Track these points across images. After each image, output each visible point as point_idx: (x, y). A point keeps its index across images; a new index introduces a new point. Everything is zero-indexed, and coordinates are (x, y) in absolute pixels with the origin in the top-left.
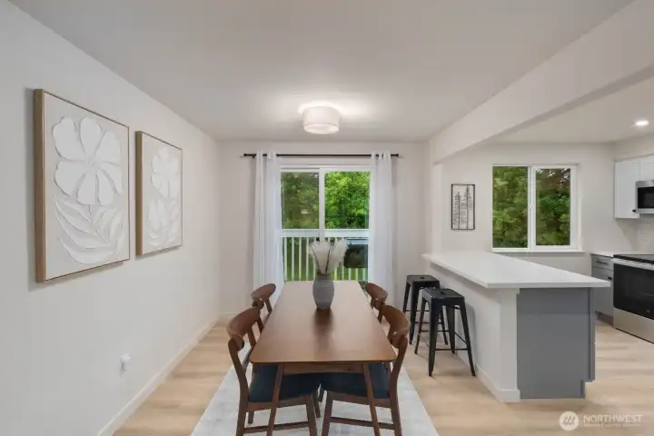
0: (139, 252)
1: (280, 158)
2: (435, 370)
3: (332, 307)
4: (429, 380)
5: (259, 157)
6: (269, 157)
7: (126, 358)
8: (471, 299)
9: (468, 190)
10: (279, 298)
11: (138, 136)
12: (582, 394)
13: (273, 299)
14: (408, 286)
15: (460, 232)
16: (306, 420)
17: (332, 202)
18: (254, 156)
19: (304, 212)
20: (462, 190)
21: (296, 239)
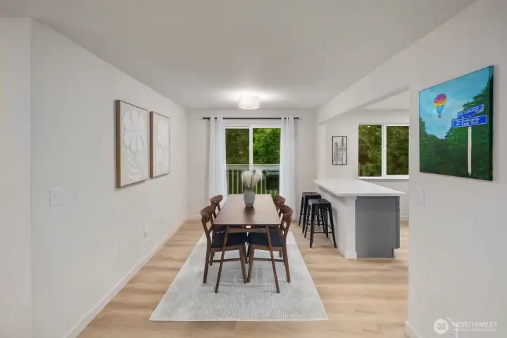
0: (151, 176)
1: (225, 120)
2: (313, 245)
3: (254, 205)
4: (310, 249)
5: (212, 120)
6: (218, 119)
7: (147, 230)
8: (335, 204)
9: (343, 140)
10: (225, 203)
11: (151, 114)
12: (392, 256)
13: (221, 204)
14: (303, 198)
15: (337, 166)
16: (239, 257)
17: (261, 145)
18: (209, 118)
19: (241, 153)
20: (339, 140)
21: (235, 171)
